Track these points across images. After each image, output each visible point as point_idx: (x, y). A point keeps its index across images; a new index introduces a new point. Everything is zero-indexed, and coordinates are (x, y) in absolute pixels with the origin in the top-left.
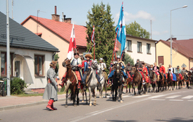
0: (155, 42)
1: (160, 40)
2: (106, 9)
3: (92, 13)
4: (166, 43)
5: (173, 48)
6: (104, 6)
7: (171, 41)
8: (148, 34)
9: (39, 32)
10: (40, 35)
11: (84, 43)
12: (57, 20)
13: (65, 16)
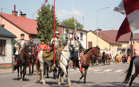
0: (86, 32)
1: (90, 31)
2: (51, 8)
3: (41, 11)
4: (94, 32)
5: (99, 36)
6: (50, 6)
7: (98, 31)
8: (82, 26)
9: (3, 23)
10: (3, 26)
11: (35, 32)
12: (16, 15)
13: (21, 12)
